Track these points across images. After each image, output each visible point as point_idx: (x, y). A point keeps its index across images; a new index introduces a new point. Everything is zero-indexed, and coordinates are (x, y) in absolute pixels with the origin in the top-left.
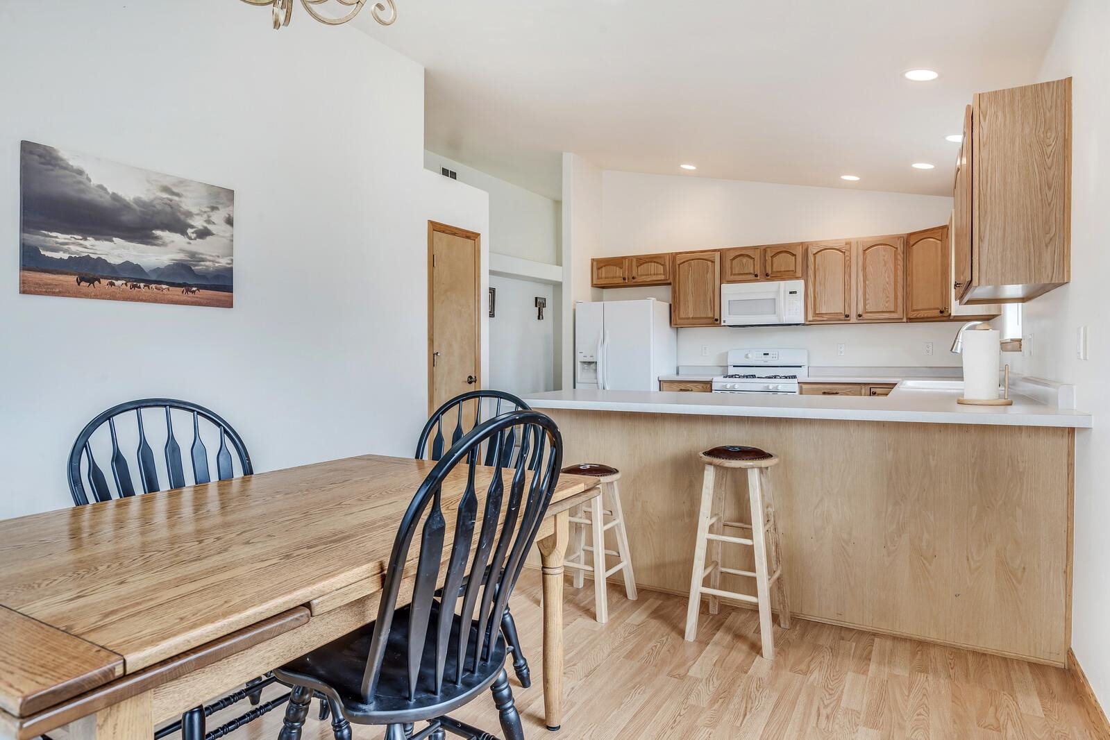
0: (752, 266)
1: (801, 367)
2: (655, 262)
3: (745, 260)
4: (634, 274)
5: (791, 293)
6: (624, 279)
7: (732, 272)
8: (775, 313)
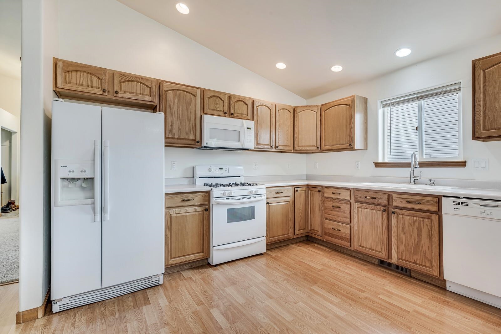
0: (222, 106)
1: (240, 177)
2: (141, 83)
3: (218, 100)
4: (117, 88)
5: (248, 128)
6: (104, 91)
7: (209, 107)
8: (239, 141)
